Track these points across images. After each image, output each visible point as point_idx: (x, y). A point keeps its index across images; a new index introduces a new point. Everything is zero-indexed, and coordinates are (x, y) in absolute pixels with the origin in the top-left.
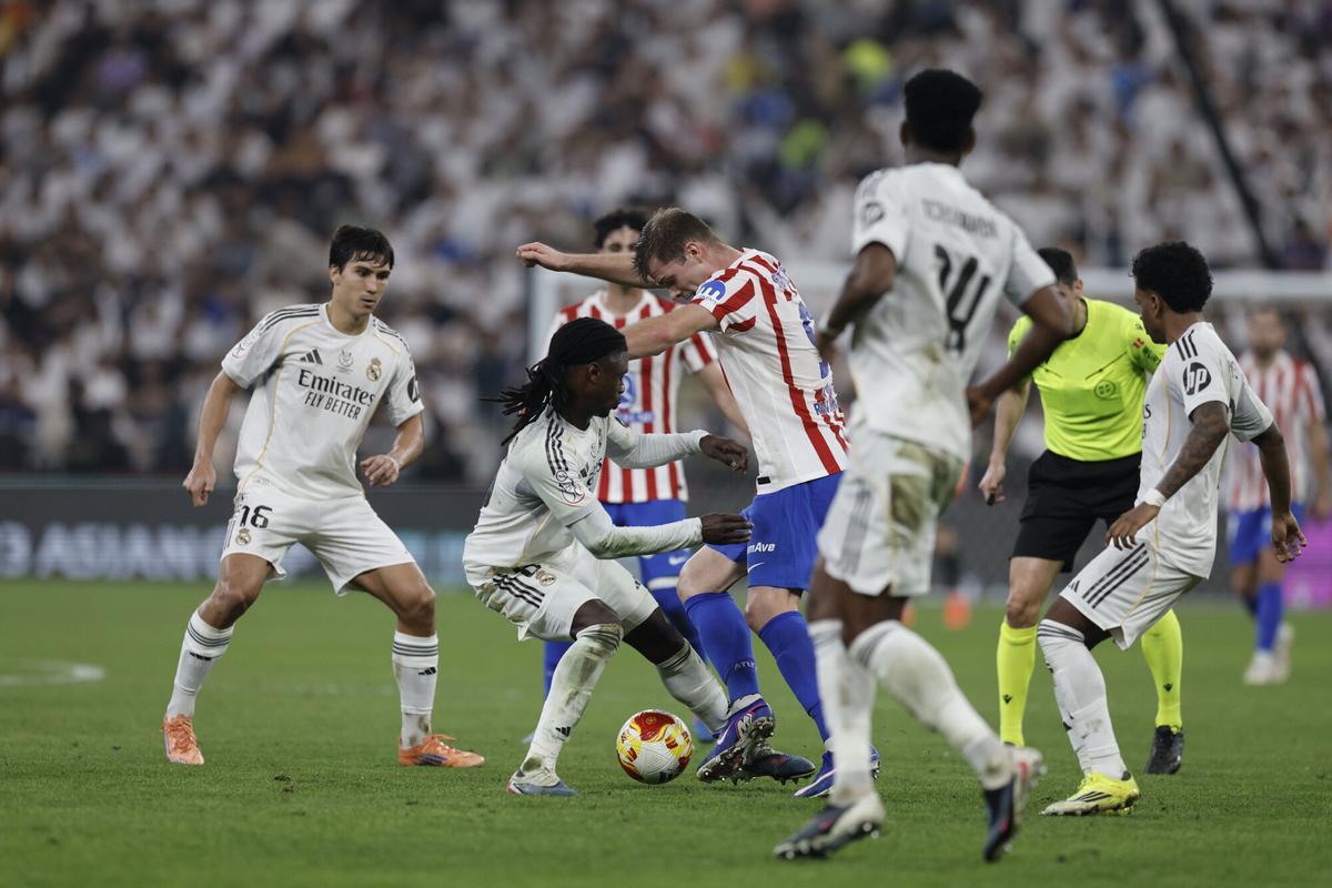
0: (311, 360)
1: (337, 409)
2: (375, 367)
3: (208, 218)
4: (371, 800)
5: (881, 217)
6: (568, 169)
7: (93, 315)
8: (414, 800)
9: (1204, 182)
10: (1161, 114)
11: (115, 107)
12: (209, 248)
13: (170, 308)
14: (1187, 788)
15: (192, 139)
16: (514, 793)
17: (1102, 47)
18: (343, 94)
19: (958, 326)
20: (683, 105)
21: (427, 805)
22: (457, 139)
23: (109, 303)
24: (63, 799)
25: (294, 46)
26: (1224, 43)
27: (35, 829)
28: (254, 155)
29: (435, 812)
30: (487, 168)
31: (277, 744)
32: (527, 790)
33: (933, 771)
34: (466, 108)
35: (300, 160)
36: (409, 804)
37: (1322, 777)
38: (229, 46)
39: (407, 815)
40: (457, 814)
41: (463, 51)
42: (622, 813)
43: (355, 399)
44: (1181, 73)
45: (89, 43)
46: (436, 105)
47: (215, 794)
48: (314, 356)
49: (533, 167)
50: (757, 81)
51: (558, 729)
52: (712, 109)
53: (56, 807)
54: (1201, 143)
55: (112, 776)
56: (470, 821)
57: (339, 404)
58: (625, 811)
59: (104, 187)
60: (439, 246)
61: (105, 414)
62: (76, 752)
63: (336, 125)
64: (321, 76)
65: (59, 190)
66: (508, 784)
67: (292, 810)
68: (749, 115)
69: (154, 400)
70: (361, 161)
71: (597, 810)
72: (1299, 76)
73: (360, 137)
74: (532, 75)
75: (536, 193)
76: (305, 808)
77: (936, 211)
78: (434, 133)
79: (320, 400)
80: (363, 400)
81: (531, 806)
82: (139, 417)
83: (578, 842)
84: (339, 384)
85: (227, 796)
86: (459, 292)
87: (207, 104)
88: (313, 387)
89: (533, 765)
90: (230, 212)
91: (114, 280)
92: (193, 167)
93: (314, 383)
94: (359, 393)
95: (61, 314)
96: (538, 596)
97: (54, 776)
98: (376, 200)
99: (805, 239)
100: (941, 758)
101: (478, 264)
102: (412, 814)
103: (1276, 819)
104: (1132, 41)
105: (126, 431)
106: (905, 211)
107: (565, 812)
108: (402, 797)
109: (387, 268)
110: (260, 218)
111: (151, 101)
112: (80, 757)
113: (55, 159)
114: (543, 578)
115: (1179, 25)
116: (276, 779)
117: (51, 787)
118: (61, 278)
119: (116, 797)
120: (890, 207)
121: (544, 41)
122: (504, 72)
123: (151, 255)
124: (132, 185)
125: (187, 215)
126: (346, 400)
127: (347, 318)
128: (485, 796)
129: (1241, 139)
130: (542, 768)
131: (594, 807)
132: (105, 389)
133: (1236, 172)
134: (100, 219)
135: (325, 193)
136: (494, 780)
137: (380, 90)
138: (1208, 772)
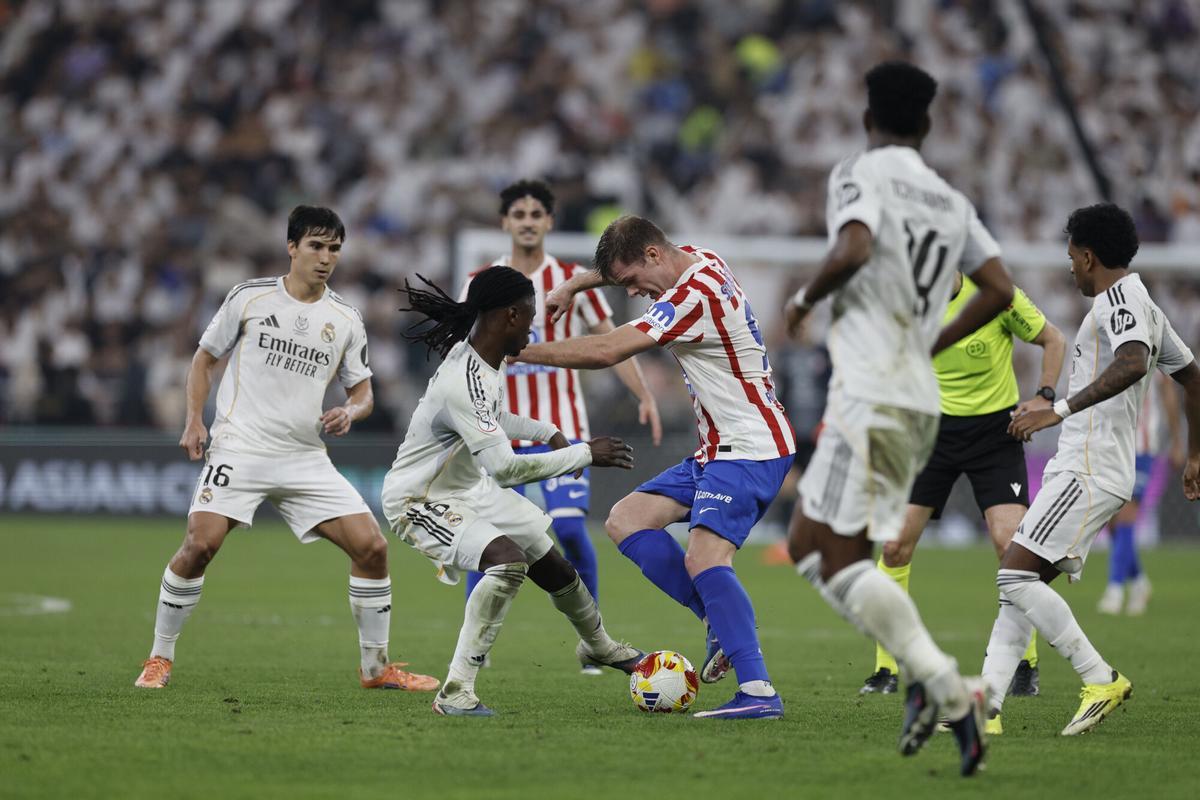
0: (269, 324)
1: (294, 368)
2: (329, 330)
3: (164, 196)
4: (311, 720)
5: (858, 197)
6: (488, 151)
7: (60, 283)
8: (350, 720)
9: (1061, 163)
10: (1022, 101)
11: (81, 96)
12: (164, 223)
13: (129, 276)
14: (1046, 708)
15: (149, 124)
16: (439, 713)
17: (969, 41)
18: (285, 83)
19: (923, 292)
20: (591, 94)
21: (361, 724)
22: (388, 125)
23: (75, 273)
24: (33, 719)
25: (242, 40)
26: (1080, 38)
27: (9, 746)
28: (205, 139)
29: (368, 731)
30: (416, 149)
31: (226, 669)
32: (450, 712)
33: (817, 693)
34: (396, 96)
35: (247, 144)
36: (345, 723)
37: (1167, 699)
38: (183, 41)
39: (343, 733)
40: (388, 732)
41: (394, 45)
42: (537, 732)
43: (311, 359)
44: (1040, 64)
45: (57, 38)
46: (370, 93)
47: (171, 715)
48: (272, 321)
49: (457, 149)
50: (658, 72)
51: (473, 658)
52: (618, 98)
53: (26, 726)
54: (1059, 127)
55: (77, 698)
56: (400, 738)
57: (296, 363)
58: (540, 730)
59: (70, 167)
60: (374, 221)
61: (72, 372)
62: (45, 676)
63: (279, 112)
64: (265, 67)
65: (29, 170)
66: (434, 705)
67: (240, 729)
68: (651, 102)
69: (115, 359)
70: (302, 144)
71: (515, 729)
72: (1147, 67)
73: (300, 123)
74: (455, 66)
75: (459, 172)
76: (251, 727)
77: (903, 190)
78: (367, 119)
79: (279, 360)
80: (319, 360)
81: (455, 725)
82: (102, 375)
83: (497, 756)
84: (296, 346)
85: (181, 717)
86: (391, 262)
87: (163, 93)
88: (272, 348)
89: (453, 688)
90: (184, 191)
91: (79, 251)
92: (150, 149)
93: (272, 345)
94: (315, 353)
95: (31, 282)
96: (449, 536)
97: (25, 698)
98: (316, 180)
99: (702, 214)
100: (824, 682)
101: (408, 236)
102: (348, 733)
103: (1126, 737)
104: (996, 36)
105: (90, 388)
106: (878, 190)
107: (485, 730)
108: (339, 718)
109: (338, 241)
110: (210, 195)
111: (113, 90)
112: (49, 681)
113: (28, 143)
114: (451, 518)
115: (1038, 21)
116: (226, 700)
117: (22, 707)
118: (31, 249)
119: (82, 717)
120: (865, 186)
121: (467, 36)
122: (431, 64)
123: (112, 228)
124: (95, 167)
125: (145, 192)
126: (303, 360)
127: (303, 287)
128: (413, 716)
129: (1094, 125)
130: (462, 690)
131: (512, 727)
132: (71, 350)
133: (1090, 153)
134: (67, 196)
135: (269, 173)
136: (421, 701)
137: (319, 79)
138: (1065, 694)
